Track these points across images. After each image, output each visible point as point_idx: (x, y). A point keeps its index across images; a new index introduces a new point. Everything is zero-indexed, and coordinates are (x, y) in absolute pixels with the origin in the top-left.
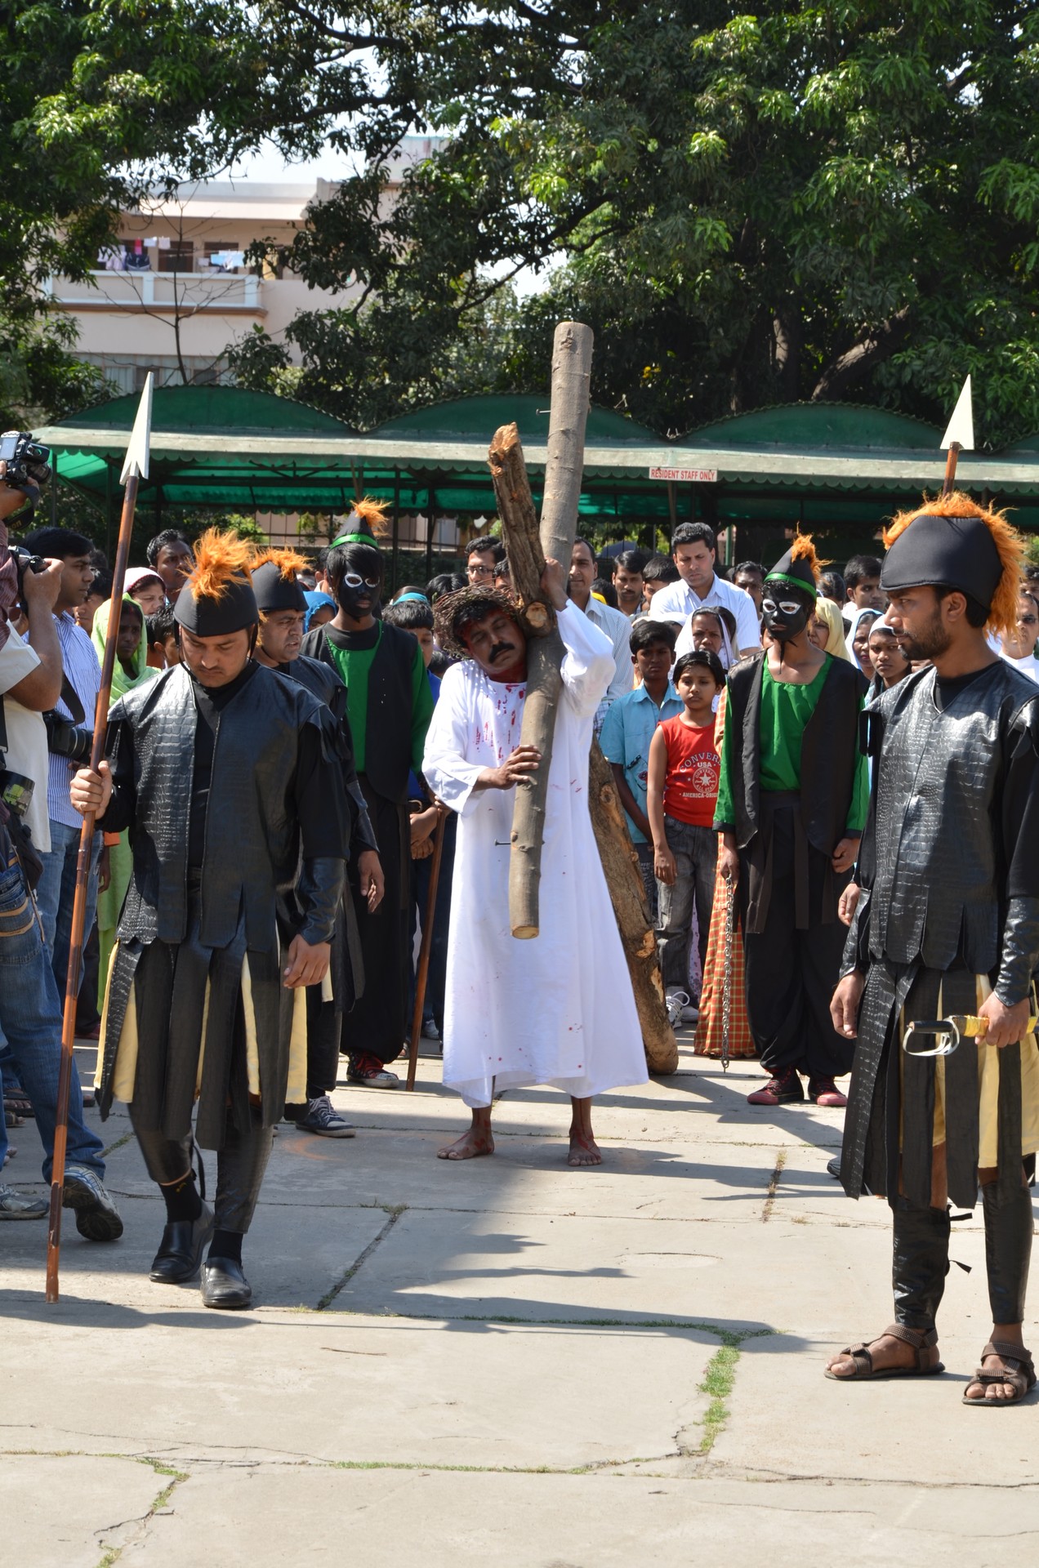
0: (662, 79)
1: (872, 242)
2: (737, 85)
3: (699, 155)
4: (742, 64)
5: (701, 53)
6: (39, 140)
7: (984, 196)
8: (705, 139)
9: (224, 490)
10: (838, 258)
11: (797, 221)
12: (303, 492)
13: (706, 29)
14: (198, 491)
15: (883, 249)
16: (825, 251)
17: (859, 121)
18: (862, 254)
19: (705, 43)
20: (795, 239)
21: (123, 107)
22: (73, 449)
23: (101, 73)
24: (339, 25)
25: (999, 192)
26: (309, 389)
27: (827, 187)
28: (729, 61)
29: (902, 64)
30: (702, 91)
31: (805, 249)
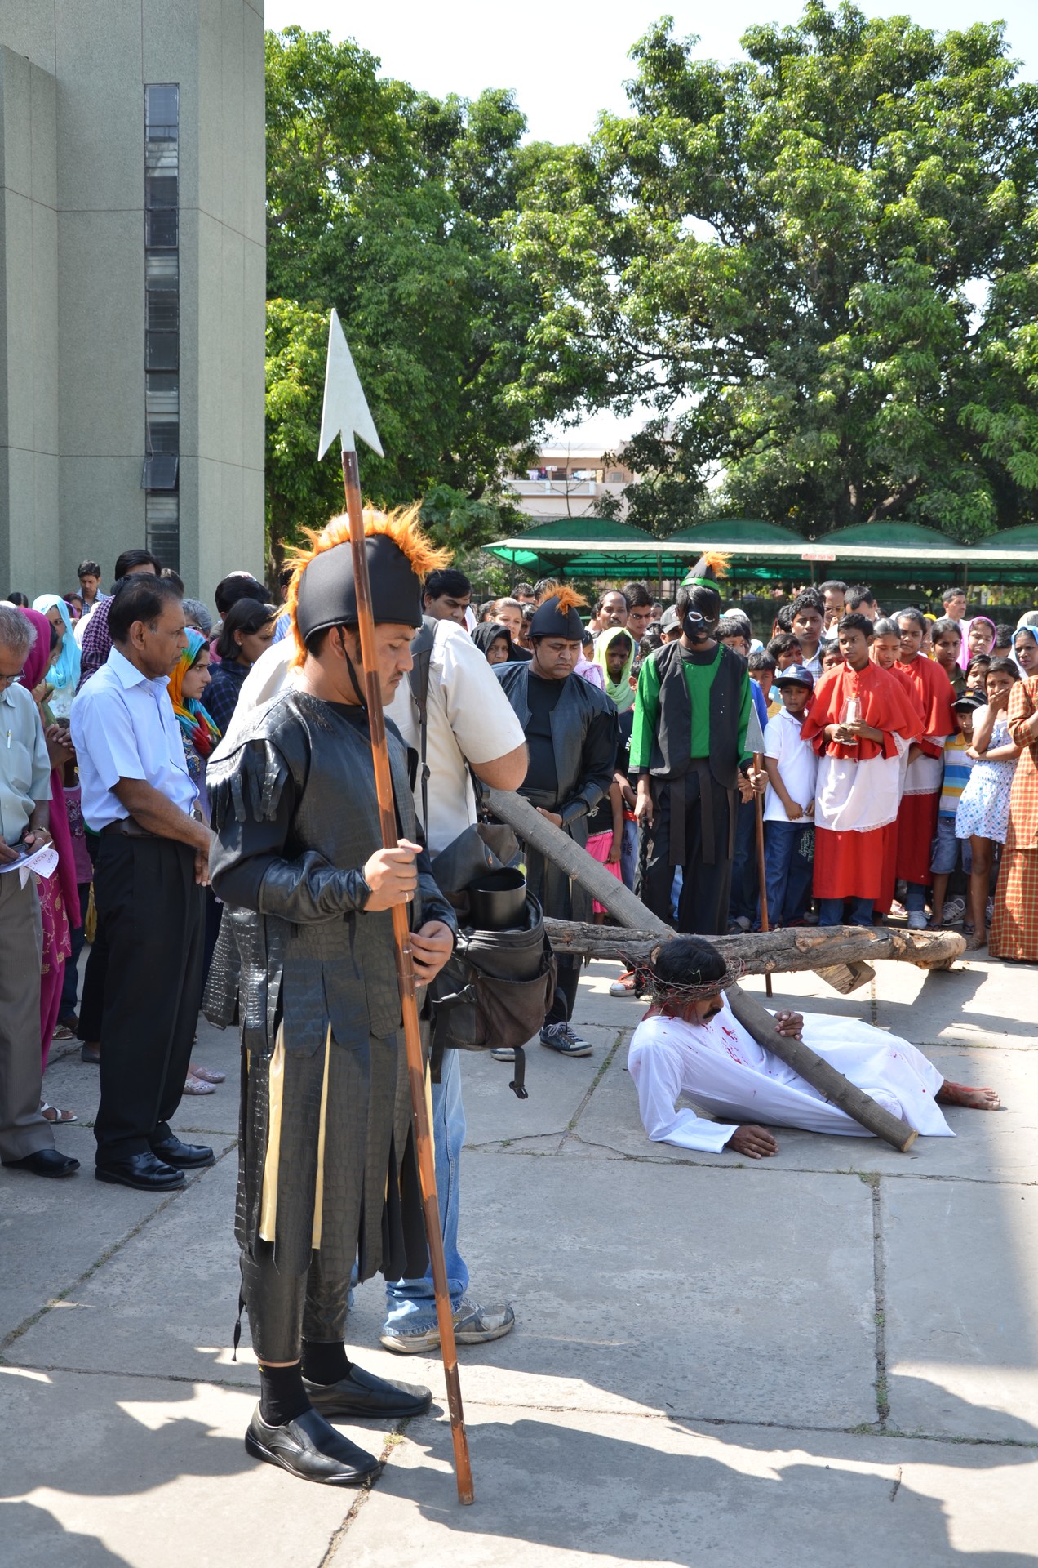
0: (803, 367)
1: (906, 444)
2: (840, 369)
3: (822, 403)
4: (842, 359)
5: (823, 354)
6: (505, 404)
7: (961, 419)
8: (826, 395)
9: (592, 569)
10: (890, 452)
11: (869, 435)
12: (629, 569)
13: (825, 342)
14: (580, 570)
15: (911, 448)
16: (884, 450)
17: (901, 384)
18: (901, 450)
19: (825, 349)
20: (868, 443)
21: (545, 388)
22: (522, 550)
23: (534, 373)
24: (645, 349)
25: (968, 419)
26: (632, 520)
27: (885, 417)
28: (836, 358)
29: (923, 358)
30: (823, 372)
31: (873, 448)
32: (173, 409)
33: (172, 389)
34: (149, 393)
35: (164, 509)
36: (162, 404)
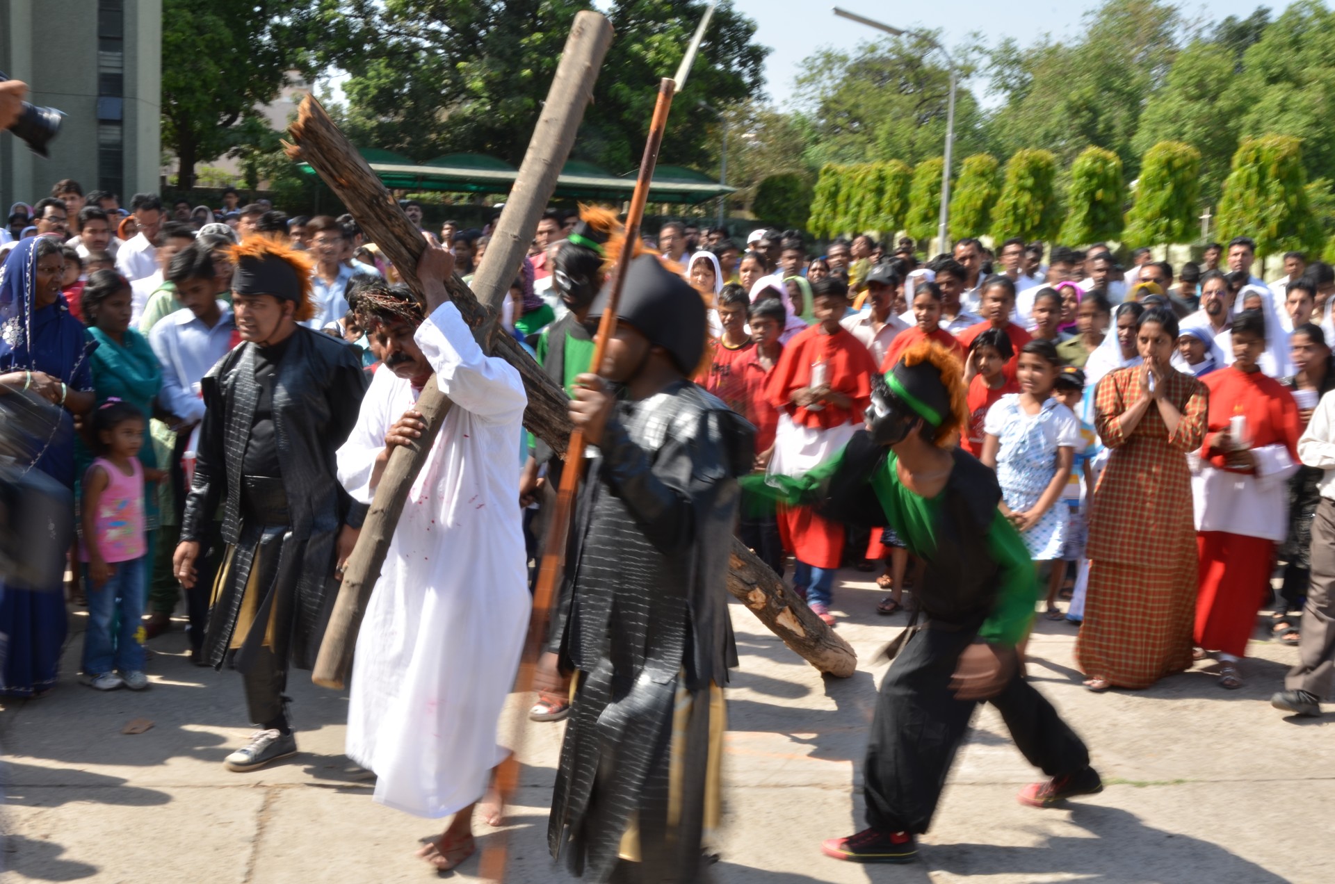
0: (509, 52)
2: (535, 56)
4: (536, 49)
5: (523, 44)
8: (527, 72)
19: (525, 41)
32: (118, 64)
33: (116, 50)
34: (101, 52)
35: (112, 134)
36: (111, 61)
